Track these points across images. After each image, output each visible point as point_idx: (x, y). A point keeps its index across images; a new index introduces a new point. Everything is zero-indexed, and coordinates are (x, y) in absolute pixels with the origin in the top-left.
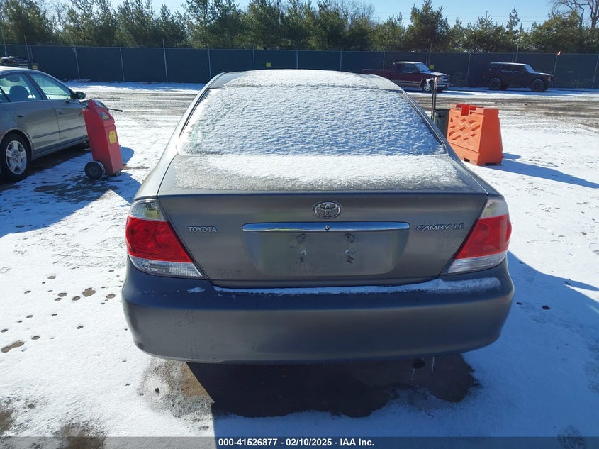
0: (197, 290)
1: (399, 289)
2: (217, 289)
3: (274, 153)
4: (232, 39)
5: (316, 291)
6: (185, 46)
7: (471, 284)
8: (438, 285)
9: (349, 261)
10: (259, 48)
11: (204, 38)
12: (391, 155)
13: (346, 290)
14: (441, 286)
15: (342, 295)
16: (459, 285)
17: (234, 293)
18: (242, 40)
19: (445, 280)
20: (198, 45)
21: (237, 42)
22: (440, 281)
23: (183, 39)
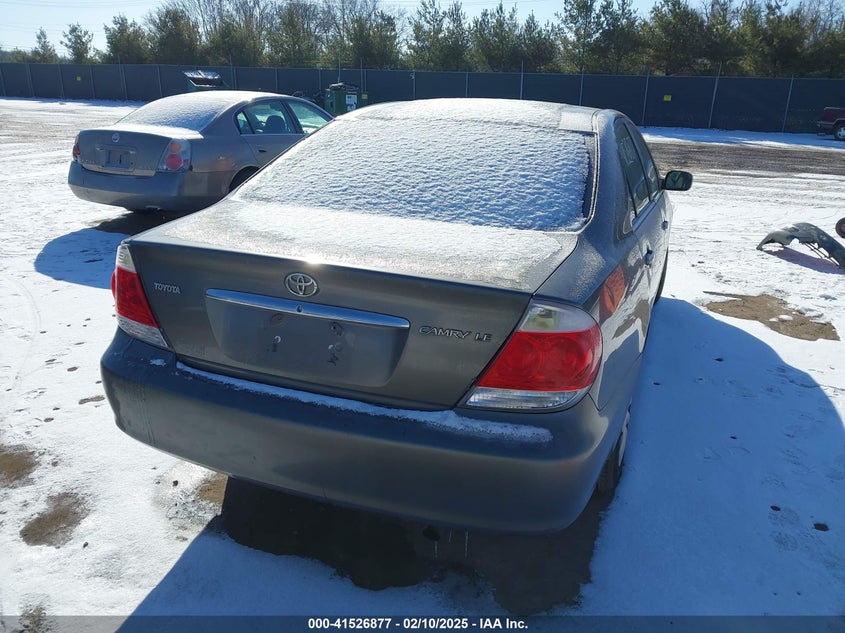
0: (158, 362)
1: (390, 413)
2: (179, 365)
3: (328, 205)
4: (619, 60)
5: (282, 393)
6: (552, 70)
7: (496, 429)
8: (445, 419)
9: (332, 361)
10: (658, 73)
11: (580, 59)
12: (481, 224)
13: (318, 399)
14: (451, 421)
15: (311, 405)
16: (477, 426)
17: (193, 375)
18: (634, 62)
19: (460, 414)
20: (568, 68)
21: (625, 63)
22: (452, 414)
23: (550, 60)
